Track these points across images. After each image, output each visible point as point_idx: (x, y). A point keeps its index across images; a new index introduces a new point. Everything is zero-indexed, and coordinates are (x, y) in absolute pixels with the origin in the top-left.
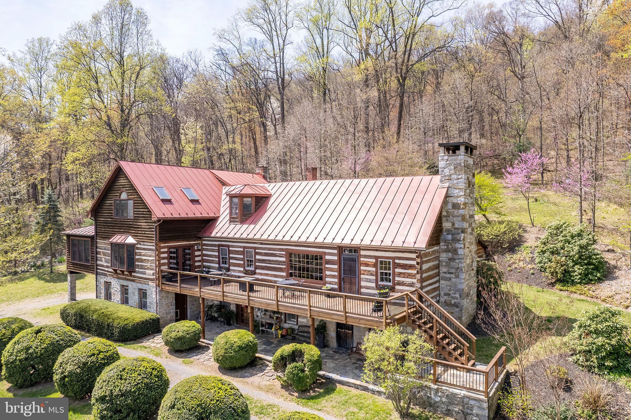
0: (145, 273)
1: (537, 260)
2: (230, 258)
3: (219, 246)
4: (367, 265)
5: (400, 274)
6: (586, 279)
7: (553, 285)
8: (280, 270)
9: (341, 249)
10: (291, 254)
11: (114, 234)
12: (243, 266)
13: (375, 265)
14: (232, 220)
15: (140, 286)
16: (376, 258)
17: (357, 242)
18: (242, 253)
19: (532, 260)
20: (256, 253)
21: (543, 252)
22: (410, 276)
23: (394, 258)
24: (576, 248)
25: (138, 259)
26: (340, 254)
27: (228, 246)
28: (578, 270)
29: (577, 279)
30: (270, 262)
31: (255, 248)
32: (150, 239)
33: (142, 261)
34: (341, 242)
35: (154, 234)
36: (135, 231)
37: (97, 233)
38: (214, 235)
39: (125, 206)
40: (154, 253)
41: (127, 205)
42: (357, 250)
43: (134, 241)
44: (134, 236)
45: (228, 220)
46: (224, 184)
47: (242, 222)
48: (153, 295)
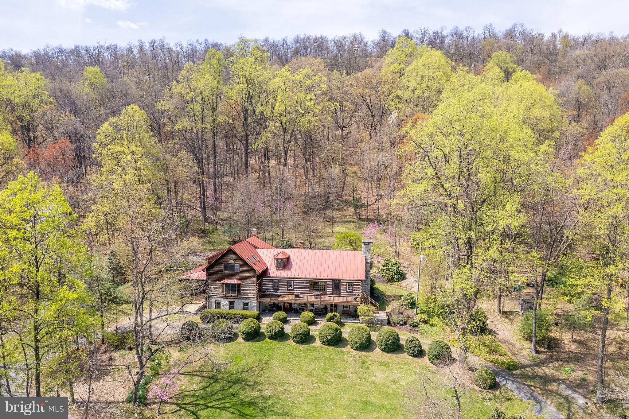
0: (247, 295)
1: (381, 272)
2: (280, 285)
3: (273, 280)
4: (343, 285)
5: (355, 287)
6: (399, 280)
7: (388, 282)
8: (306, 288)
9: (333, 280)
10: (311, 282)
11: (224, 279)
12: (287, 288)
13: (346, 285)
14: (278, 269)
15: (244, 301)
16: (347, 282)
17: (340, 278)
18: (287, 282)
20: (294, 282)
21: (383, 270)
22: (358, 288)
23: (353, 283)
24: (396, 269)
25: (243, 290)
26: (333, 282)
27: (279, 280)
28: (396, 277)
29: (395, 280)
30: (300, 285)
31: (292, 280)
32: (252, 281)
33: (246, 290)
34: (333, 278)
35: (255, 279)
36: (241, 277)
37: (208, 278)
38: (271, 276)
39: (232, 266)
40: (255, 287)
41: (234, 266)
42: (339, 280)
43: (240, 282)
44: (239, 280)
45: (275, 268)
46: (256, 247)
47: (283, 269)
48: (254, 303)
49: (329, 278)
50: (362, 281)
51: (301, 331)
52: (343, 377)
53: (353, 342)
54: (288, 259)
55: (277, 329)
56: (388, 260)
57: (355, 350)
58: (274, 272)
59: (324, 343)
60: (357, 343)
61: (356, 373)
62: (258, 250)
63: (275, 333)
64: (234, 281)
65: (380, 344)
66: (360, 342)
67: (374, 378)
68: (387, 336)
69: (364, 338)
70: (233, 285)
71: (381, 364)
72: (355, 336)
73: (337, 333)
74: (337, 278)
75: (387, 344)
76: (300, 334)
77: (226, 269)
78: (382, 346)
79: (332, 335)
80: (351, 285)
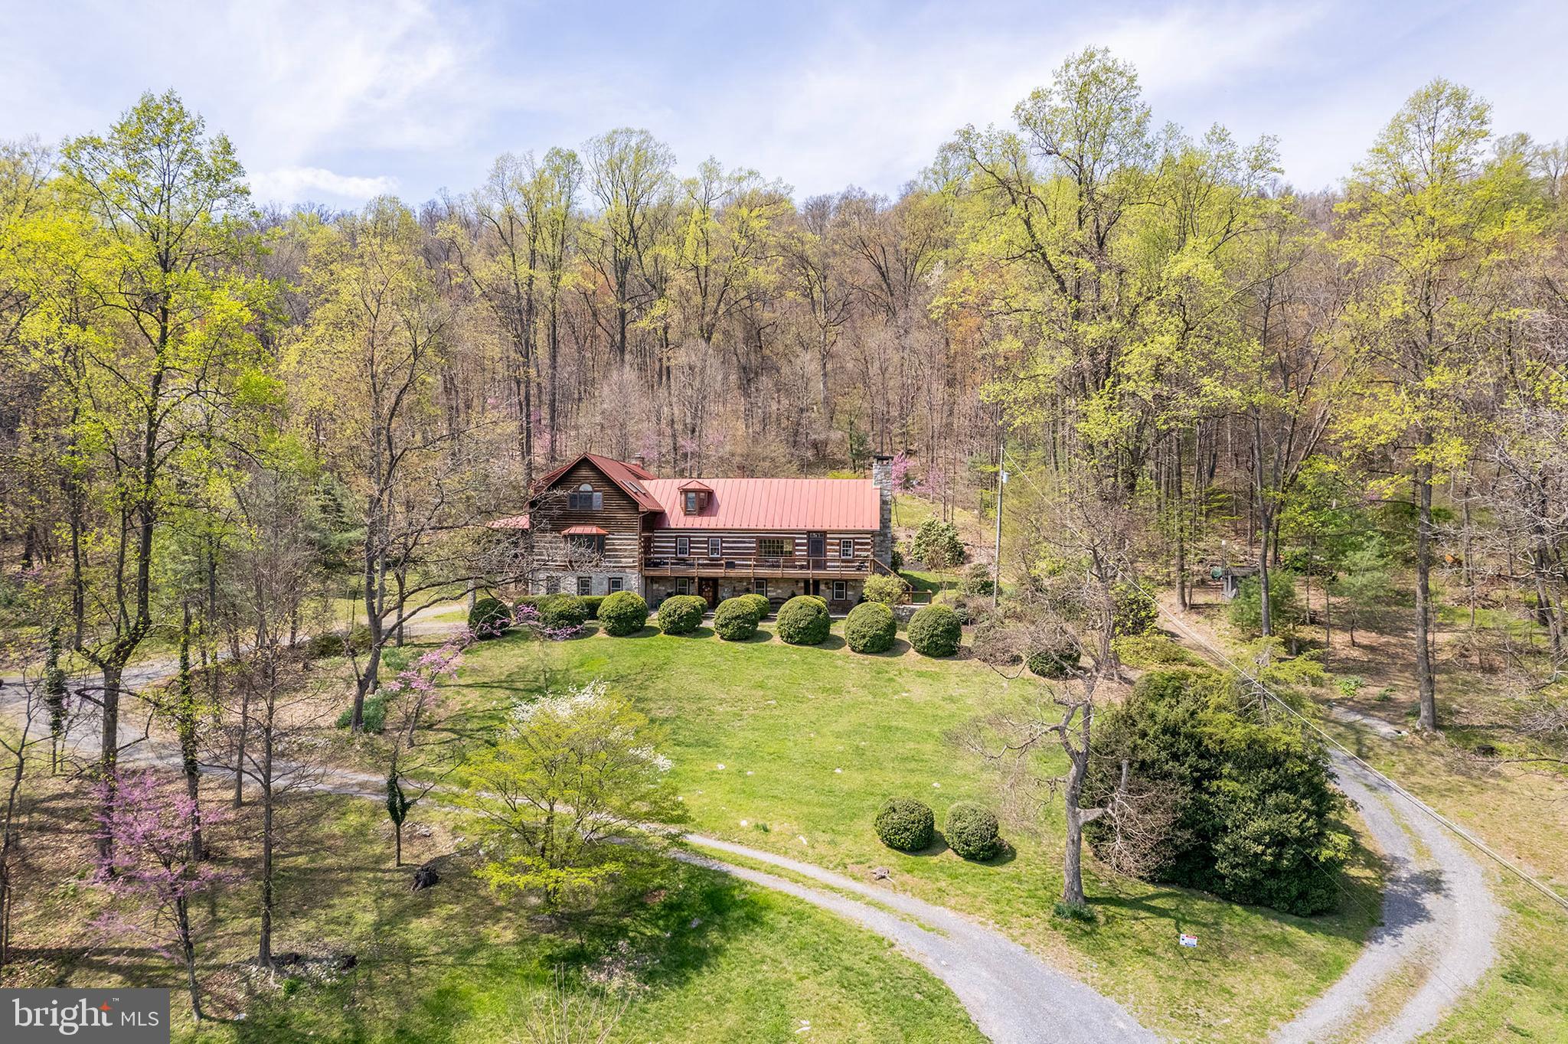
0: (620, 562)
1: (914, 553)
2: (690, 548)
3: (676, 537)
4: (832, 544)
5: (858, 550)
6: (954, 563)
7: (930, 569)
8: (750, 554)
9: (809, 532)
10: (761, 542)
11: (569, 526)
12: (707, 554)
13: (839, 544)
14: (687, 513)
15: (612, 576)
16: (840, 539)
17: (826, 527)
18: (707, 542)
19: (909, 554)
20: (723, 542)
21: (919, 545)
22: (866, 550)
23: (854, 539)
24: (947, 542)
25: (609, 550)
26: (809, 538)
27: (689, 537)
28: (948, 556)
29: (947, 563)
30: (739, 548)
31: (721, 537)
32: (630, 529)
33: (616, 550)
34: (810, 527)
35: (637, 524)
36: (606, 522)
37: (532, 525)
38: (673, 526)
39: (588, 498)
40: (637, 542)
41: (591, 497)
42: (825, 533)
43: (602, 532)
44: (603, 527)
45: (682, 513)
46: (639, 477)
47: (699, 515)
48: (633, 581)
49: (802, 527)
50: (872, 533)
51: (738, 612)
52: (837, 691)
53: (855, 636)
54: (710, 494)
55: (685, 610)
56: (929, 525)
57: (862, 652)
58: (677, 519)
59: (789, 638)
60: (864, 637)
61: (865, 686)
62: (645, 483)
63: (681, 618)
64: (593, 530)
65: (919, 637)
66: (871, 633)
67: (904, 694)
68: (932, 617)
69: (882, 625)
70: (590, 537)
71: (920, 674)
72: (862, 620)
73: (821, 616)
74: (818, 527)
75: (932, 636)
76: (738, 617)
77: (573, 505)
78: (921, 640)
79: (809, 618)
80: (848, 541)
